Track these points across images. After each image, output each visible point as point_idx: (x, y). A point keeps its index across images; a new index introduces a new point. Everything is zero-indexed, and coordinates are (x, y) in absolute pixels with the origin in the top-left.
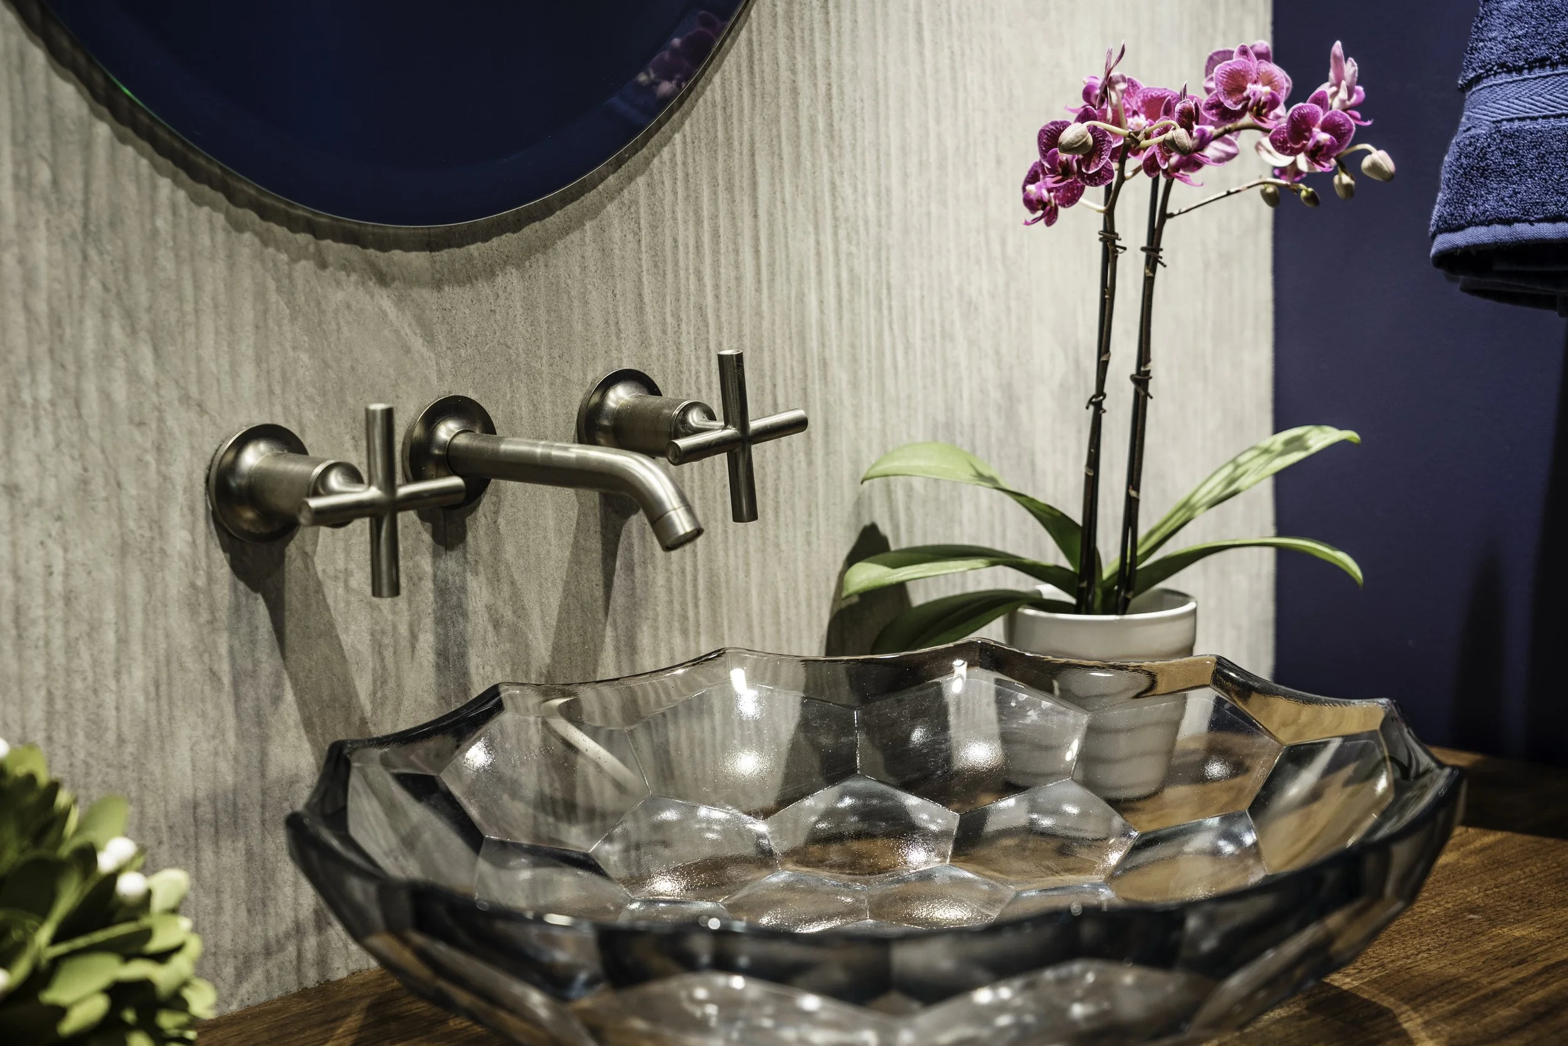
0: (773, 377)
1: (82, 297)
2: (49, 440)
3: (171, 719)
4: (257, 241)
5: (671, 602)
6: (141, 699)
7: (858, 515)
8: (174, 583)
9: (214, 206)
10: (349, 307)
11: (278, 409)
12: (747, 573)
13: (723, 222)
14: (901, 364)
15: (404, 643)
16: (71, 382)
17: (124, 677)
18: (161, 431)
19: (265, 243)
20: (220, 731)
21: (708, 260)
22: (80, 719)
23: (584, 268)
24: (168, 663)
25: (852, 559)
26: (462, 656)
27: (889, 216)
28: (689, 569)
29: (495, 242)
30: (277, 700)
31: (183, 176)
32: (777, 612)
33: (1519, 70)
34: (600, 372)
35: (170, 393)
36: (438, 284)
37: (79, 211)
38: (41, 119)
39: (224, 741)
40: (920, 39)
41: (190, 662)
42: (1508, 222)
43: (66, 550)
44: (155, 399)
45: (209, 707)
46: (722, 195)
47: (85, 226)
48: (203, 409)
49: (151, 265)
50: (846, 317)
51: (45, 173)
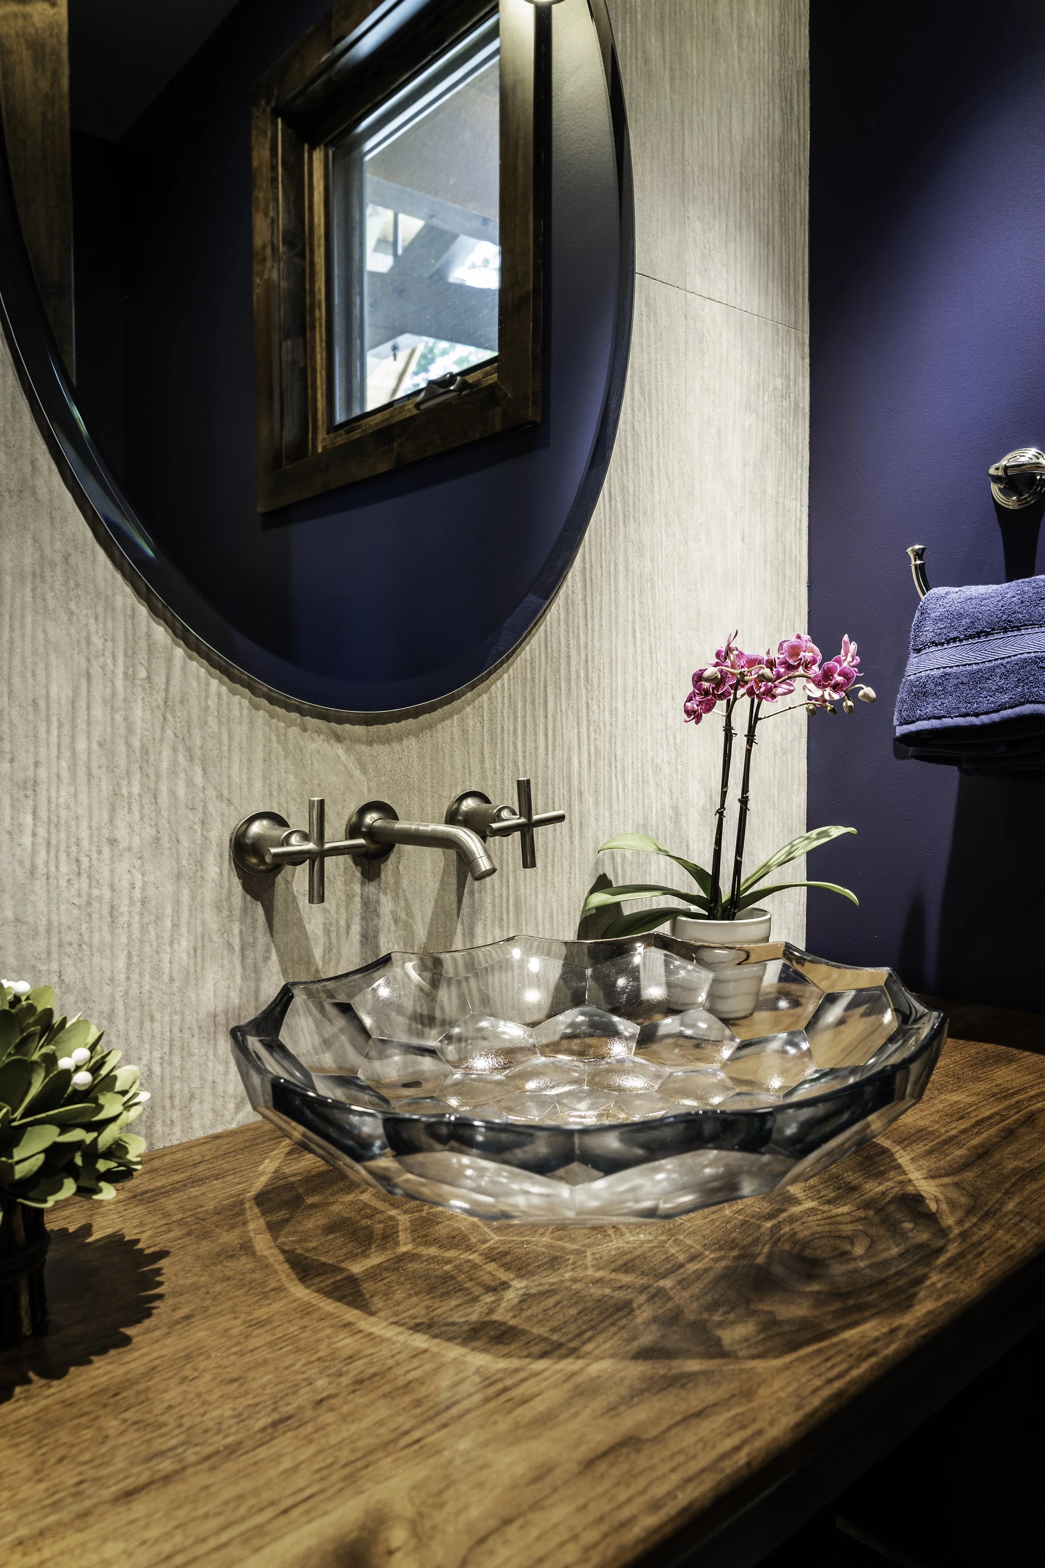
0: (553, 798)
1: (162, 740)
2: (137, 816)
3: (203, 968)
4: (267, 715)
5: (494, 911)
6: (185, 957)
7: (596, 869)
8: (209, 894)
9: (243, 696)
10: (318, 752)
11: (275, 804)
12: (536, 897)
13: (529, 719)
14: (621, 795)
15: (343, 930)
16: (152, 785)
17: (176, 945)
18: (204, 813)
19: (272, 717)
20: (232, 975)
21: (520, 738)
22: (148, 967)
23: (452, 739)
24: (203, 938)
25: (593, 891)
26: (376, 937)
27: (616, 721)
28: (504, 894)
29: (403, 723)
30: (266, 959)
31: (225, 679)
32: (552, 917)
33: (942, 644)
34: (460, 793)
35: (211, 792)
36: (370, 743)
37: (162, 694)
38: (143, 644)
39: (234, 981)
40: (634, 637)
41: (216, 939)
42: (939, 718)
43: (143, 875)
44: (202, 795)
45: (226, 962)
46: (529, 706)
47: (166, 702)
48: (229, 802)
49: (204, 724)
50: (593, 770)
51: (143, 673)
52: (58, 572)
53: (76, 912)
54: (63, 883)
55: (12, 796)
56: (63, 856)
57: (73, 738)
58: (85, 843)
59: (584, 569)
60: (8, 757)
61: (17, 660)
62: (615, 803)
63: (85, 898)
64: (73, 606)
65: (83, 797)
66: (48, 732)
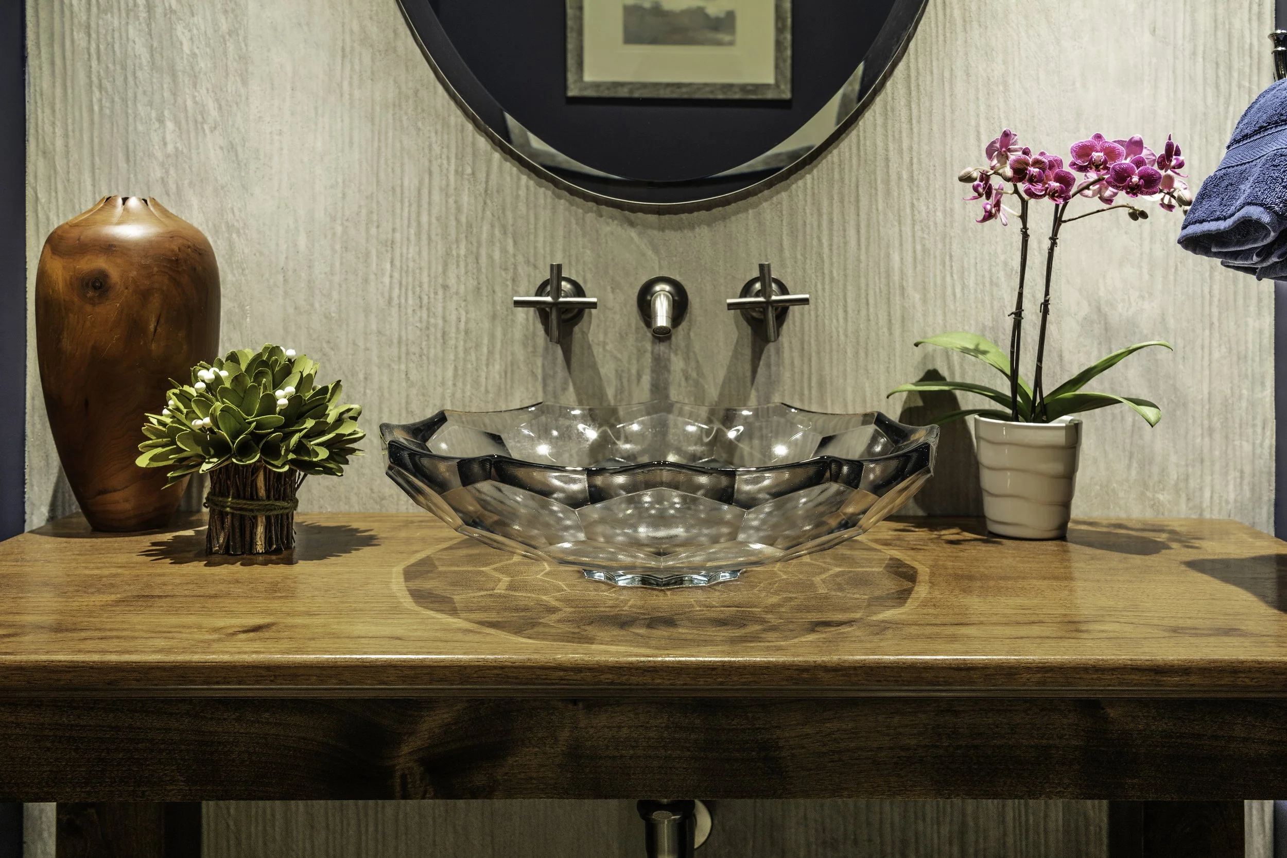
0: (867, 291)
1: (483, 218)
2: (463, 270)
3: (512, 387)
4: (567, 204)
5: (794, 386)
6: (497, 377)
7: (925, 364)
8: (518, 334)
9: (547, 188)
10: (612, 233)
11: (573, 272)
13: (836, 217)
14: (959, 294)
15: (634, 378)
16: (475, 250)
17: (491, 367)
18: (516, 274)
19: (572, 204)
23: (747, 230)
24: (512, 364)
26: (666, 388)
27: (952, 223)
28: (806, 371)
30: (564, 389)
31: (533, 175)
34: (754, 276)
35: (520, 258)
37: (484, 185)
38: (469, 150)
41: (522, 366)
43: (467, 313)
44: (512, 260)
45: (530, 386)
46: (836, 204)
47: (486, 191)
48: (535, 267)
49: (515, 209)
50: (919, 267)
51: (469, 170)
52: (411, 102)
53: (419, 333)
54: (410, 311)
56: (410, 293)
57: (419, 214)
58: (426, 286)
60: (375, 224)
61: (382, 161)
62: (950, 302)
63: (424, 324)
64: (420, 124)
65: (425, 254)
66: (402, 209)
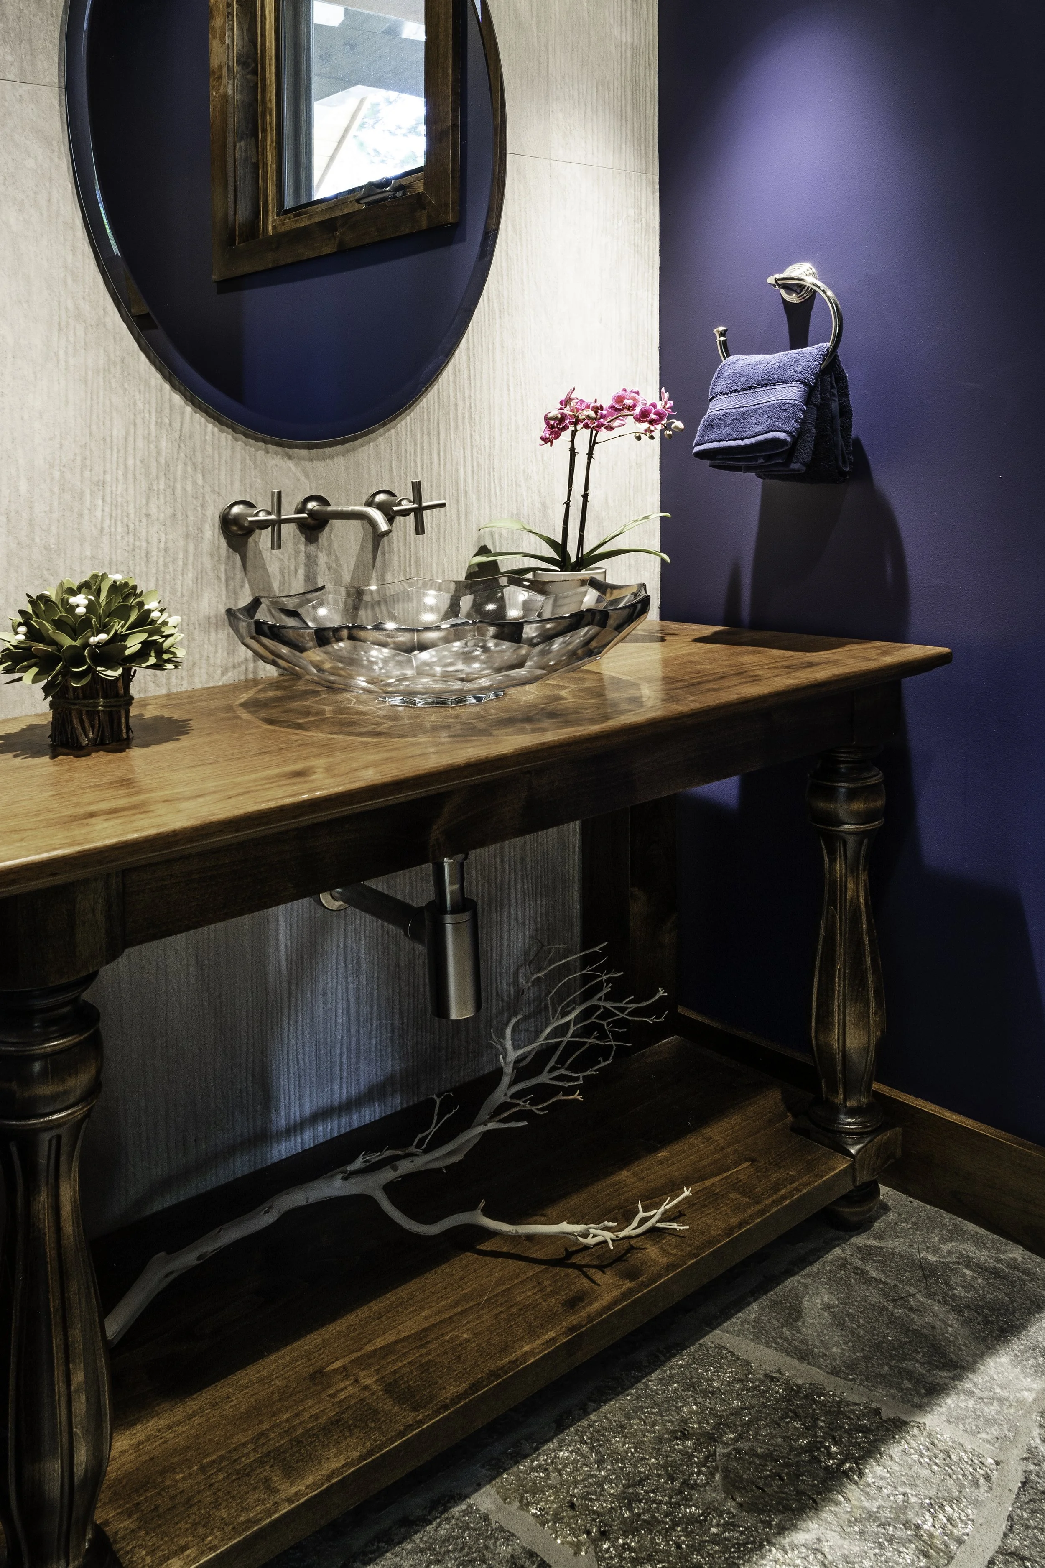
1: (177, 459)
2: (162, 501)
3: (202, 590)
4: (243, 444)
5: (400, 563)
6: (191, 583)
7: (479, 542)
8: (206, 547)
9: (228, 433)
10: (277, 465)
11: (248, 496)
12: (432, 558)
13: (426, 445)
14: (498, 493)
15: (293, 572)
16: (172, 484)
17: (185, 576)
18: (203, 500)
19: (246, 445)
20: (220, 595)
21: (419, 456)
22: (168, 588)
23: (369, 458)
24: (202, 572)
25: (476, 554)
26: (315, 575)
27: (494, 446)
28: (408, 556)
29: (334, 448)
30: (242, 587)
31: (217, 423)
32: (444, 572)
34: (374, 491)
35: (208, 489)
36: (311, 460)
37: (178, 433)
38: (167, 405)
39: (221, 598)
40: (509, 390)
41: (210, 573)
43: (166, 535)
44: (202, 490)
45: (216, 587)
46: (425, 437)
47: (180, 437)
48: (219, 494)
49: (203, 450)
50: (475, 476)
51: (167, 421)
52: (118, 367)
53: (126, 554)
54: (119, 538)
55: (91, 490)
56: (119, 523)
57: (126, 458)
58: (132, 516)
59: (468, 348)
60: (89, 468)
61: (94, 416)
62: (493, 500)
63: (131, 546)
64: (126, 386)
65: (131, 491)
66: (111, 455)
